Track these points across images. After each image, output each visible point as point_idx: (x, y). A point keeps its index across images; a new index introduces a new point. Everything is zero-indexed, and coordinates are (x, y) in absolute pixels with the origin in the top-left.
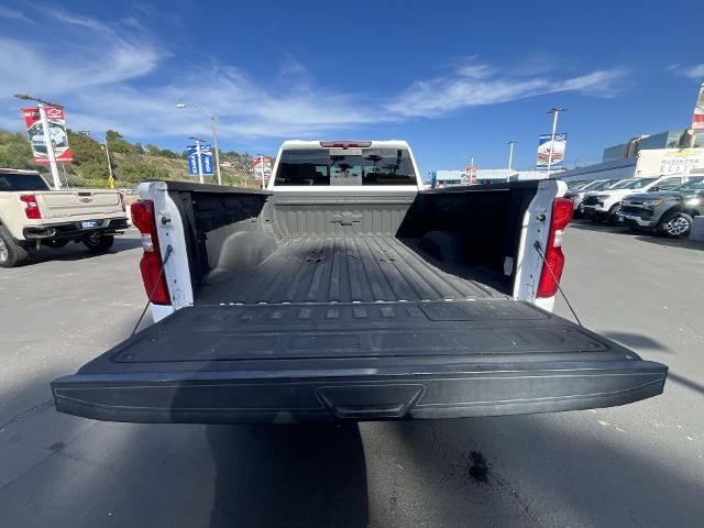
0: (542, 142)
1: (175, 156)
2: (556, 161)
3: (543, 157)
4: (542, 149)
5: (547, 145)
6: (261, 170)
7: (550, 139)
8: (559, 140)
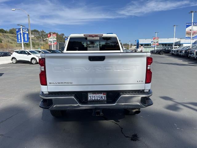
0: (188, 26)
1: (6, 32)
2: (195, 35)
3: (189, 33)
4: (188, 29)
5: (190, 28)
6: (52, 40)
7: (191, 25)
8: (195, 26)
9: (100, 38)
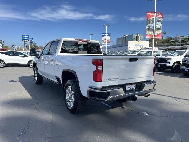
3: (104, 42)
5: (105, 37)
7: (106, 35)
8: (108, 36)
9: (87, 43)
